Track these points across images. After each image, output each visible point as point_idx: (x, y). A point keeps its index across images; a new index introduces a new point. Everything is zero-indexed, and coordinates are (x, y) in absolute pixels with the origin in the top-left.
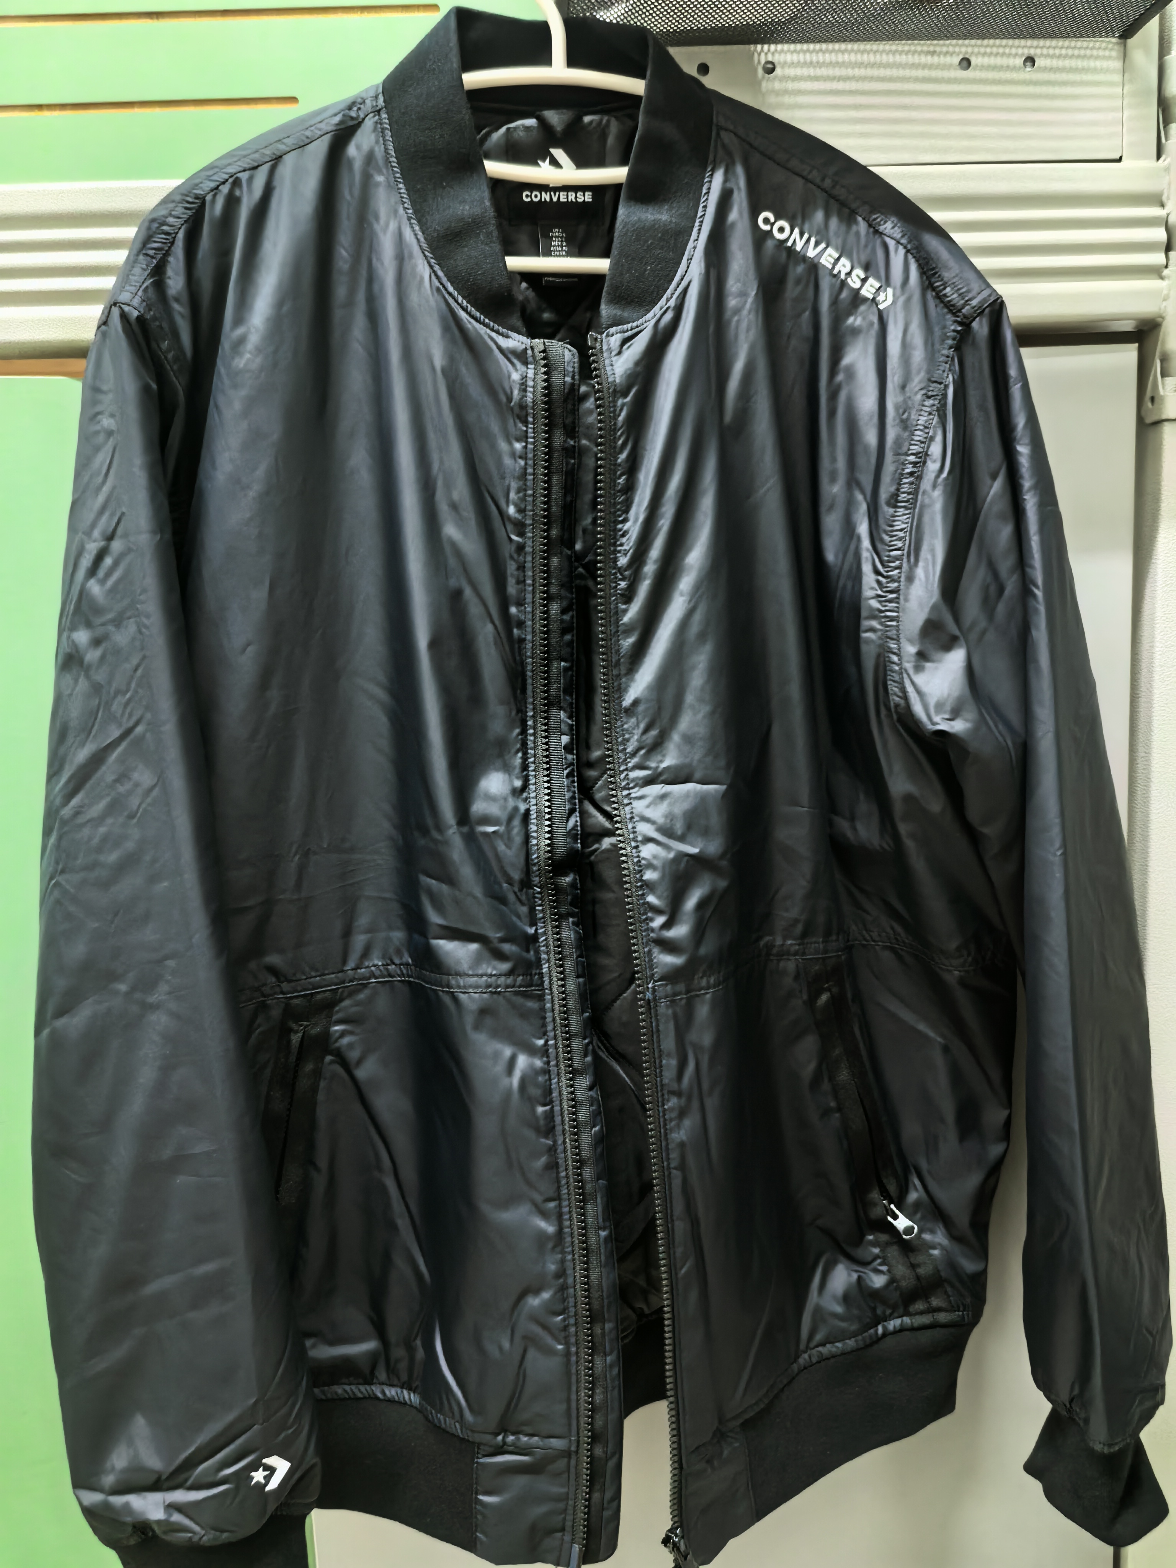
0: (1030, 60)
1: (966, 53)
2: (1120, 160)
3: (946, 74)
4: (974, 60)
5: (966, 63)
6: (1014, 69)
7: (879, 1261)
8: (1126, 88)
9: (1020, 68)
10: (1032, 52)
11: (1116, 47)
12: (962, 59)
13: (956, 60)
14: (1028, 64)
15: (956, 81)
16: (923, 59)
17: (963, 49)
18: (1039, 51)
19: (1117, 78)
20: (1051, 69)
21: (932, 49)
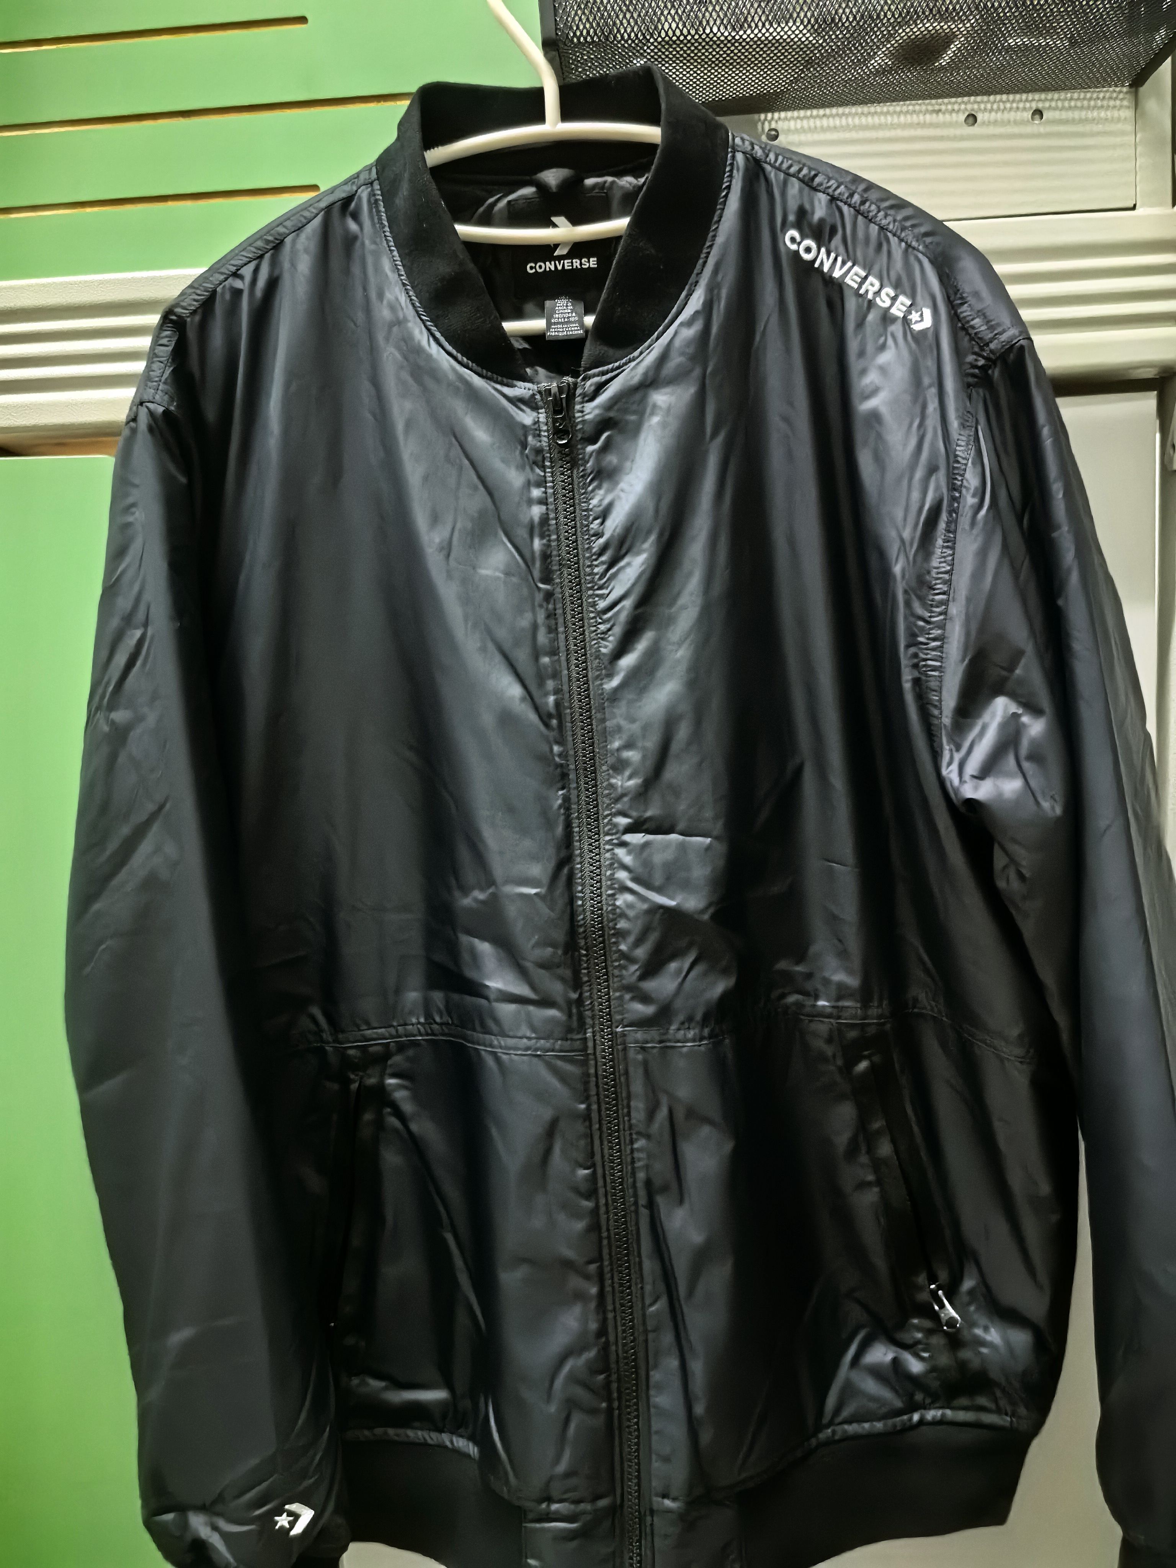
0: (1039, 113)
1: (973, 110)
2: (1134, 208)
3: (951, 132)
4: (980, 117)
5: (972, 119)
6: (1022, 123)
7: (920, 1346)
8: (1139, 136)
9: (1028, 121)
10: (1040, 105)
11: (1127, 96)
12: (968, 116)
13: (962, 117)
14: (1037, 117)
15: (962, 138)
16: (928, 118)
17: (969, 107)
18: (1047, 104)
19: (1129, 127)
20: (1061, 122)
21: (937, 107)
